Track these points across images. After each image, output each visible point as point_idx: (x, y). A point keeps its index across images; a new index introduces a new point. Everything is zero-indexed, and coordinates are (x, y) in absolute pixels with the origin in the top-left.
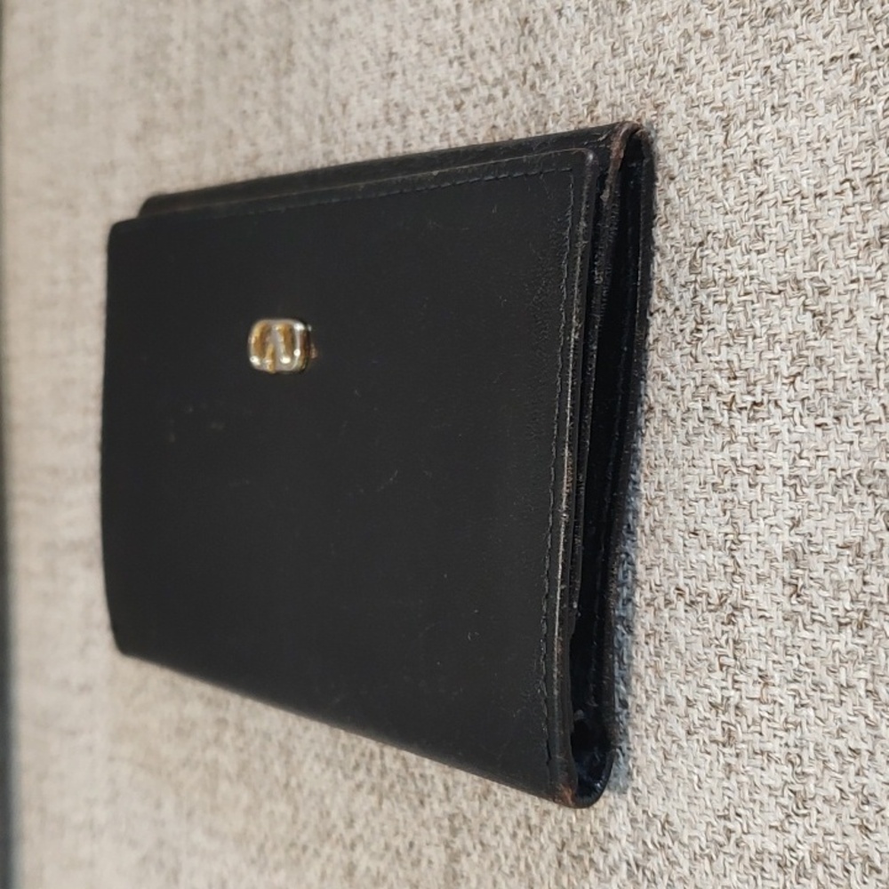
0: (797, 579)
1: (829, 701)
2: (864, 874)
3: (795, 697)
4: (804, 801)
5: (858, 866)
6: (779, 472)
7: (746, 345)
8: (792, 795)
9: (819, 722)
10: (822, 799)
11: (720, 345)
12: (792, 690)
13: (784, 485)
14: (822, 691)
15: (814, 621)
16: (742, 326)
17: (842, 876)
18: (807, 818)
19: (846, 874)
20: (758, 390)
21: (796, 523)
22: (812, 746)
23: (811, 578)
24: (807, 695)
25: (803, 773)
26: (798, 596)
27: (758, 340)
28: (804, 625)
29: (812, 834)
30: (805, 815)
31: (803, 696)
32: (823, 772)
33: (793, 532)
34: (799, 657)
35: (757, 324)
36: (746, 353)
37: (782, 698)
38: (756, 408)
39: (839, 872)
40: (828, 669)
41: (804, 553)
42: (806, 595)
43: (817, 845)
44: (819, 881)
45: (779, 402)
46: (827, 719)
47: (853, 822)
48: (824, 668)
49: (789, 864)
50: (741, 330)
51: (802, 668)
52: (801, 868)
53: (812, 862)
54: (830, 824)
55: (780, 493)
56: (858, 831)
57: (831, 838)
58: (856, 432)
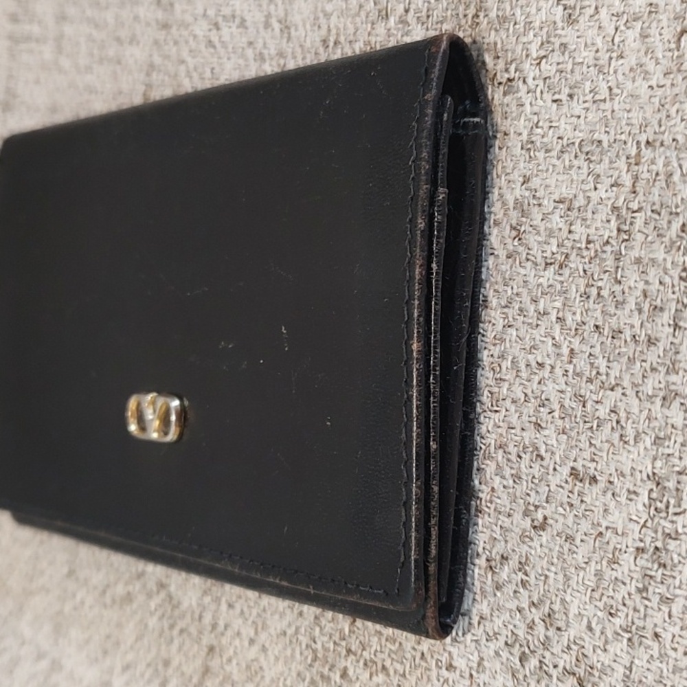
0: (521, 226)
1: (529, 324)
2: (532, 460)
3: (504, 318)
4: (498, 401)
5: (528, 454)
6: (520, 138)
7: (508, 29)
8: (490, 395)
9: (518, 340)
10: (510, 400)
11: (490, 29)
12: (503, 313)
13: (522, 148)
14: (525, 316)
15: (528, 260)
16: (507, 13)
17: (515, 461)
18: (498, 414)
19: (519, 460)
20: (513, 68)
21: (526, 180)
22: (510, 358)
23: (531, 226)
24: (513, 318)
25: (501, 379)
26: (520, 239)
27: (517, 26)
28: (520, 263)
29: (499, 427)
30: (496, 411)
31: (511, 319)
32: (515, 380)
33: (523, 187)
34: (512, 288)
35: (518, 12)
36: (507, 36)
37: (495, 319)
38: (509, 83)
39: (513, 458)
40: (532, 300)
41: (529, 205)
42: (526, 239)
43: (501, 435)
44: (498, 465)
45: (526, 80)
46: (525, 339)
47: (530, 419)
48: (529, 298)
49: (478, 448)
50: (506, 17)
51: (513, 296)
52: (487, 452)
53: (495, 448)
54: (514, 419)
55: (518, 155)
56: (532, 427)
57: (513, 431)
58: (584, 109)
